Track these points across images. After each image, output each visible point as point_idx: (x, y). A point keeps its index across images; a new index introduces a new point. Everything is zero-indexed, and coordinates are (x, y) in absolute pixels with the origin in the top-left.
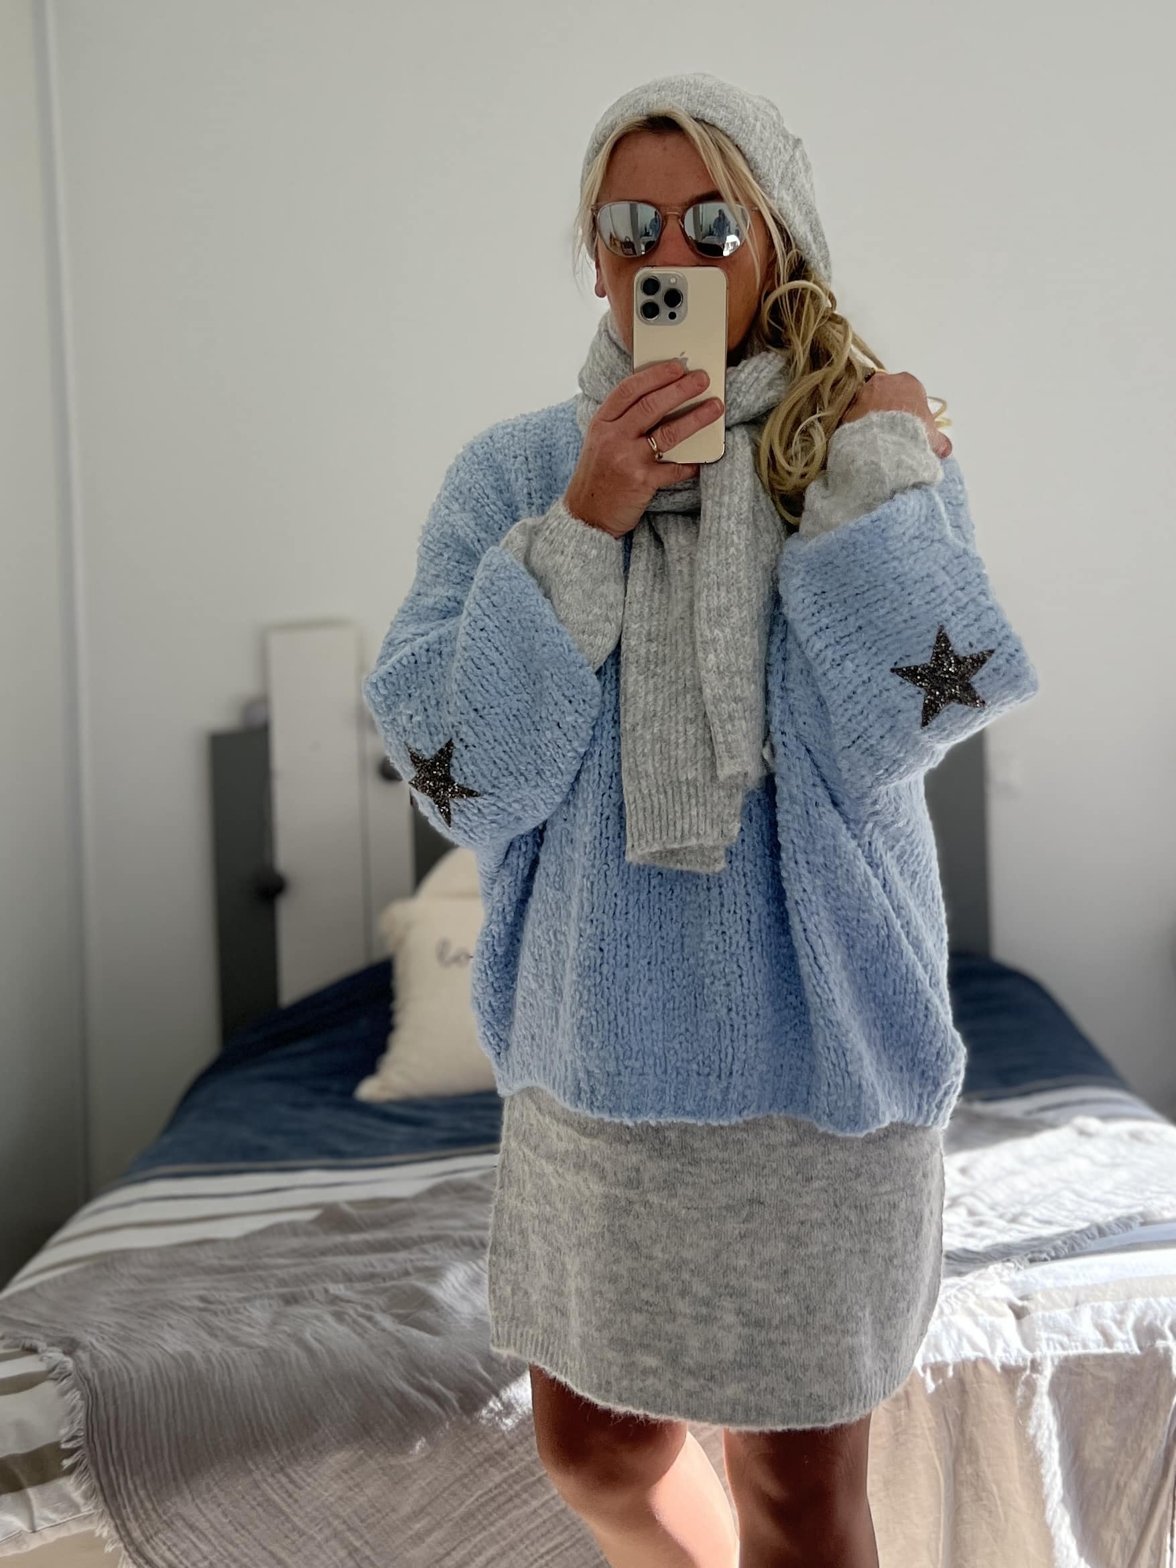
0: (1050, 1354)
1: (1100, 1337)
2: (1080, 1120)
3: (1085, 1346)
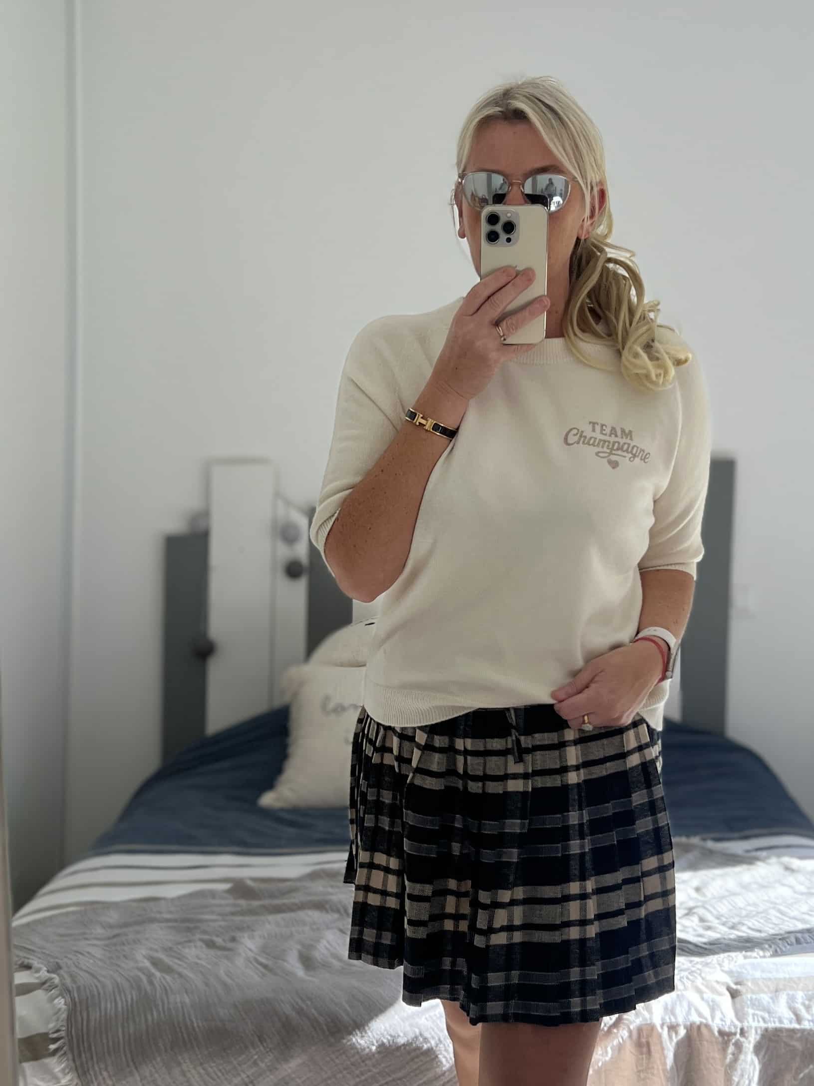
0: (755, 1025)
1: (792, 1016)
2: (786, 860)
3: (781, 1021)
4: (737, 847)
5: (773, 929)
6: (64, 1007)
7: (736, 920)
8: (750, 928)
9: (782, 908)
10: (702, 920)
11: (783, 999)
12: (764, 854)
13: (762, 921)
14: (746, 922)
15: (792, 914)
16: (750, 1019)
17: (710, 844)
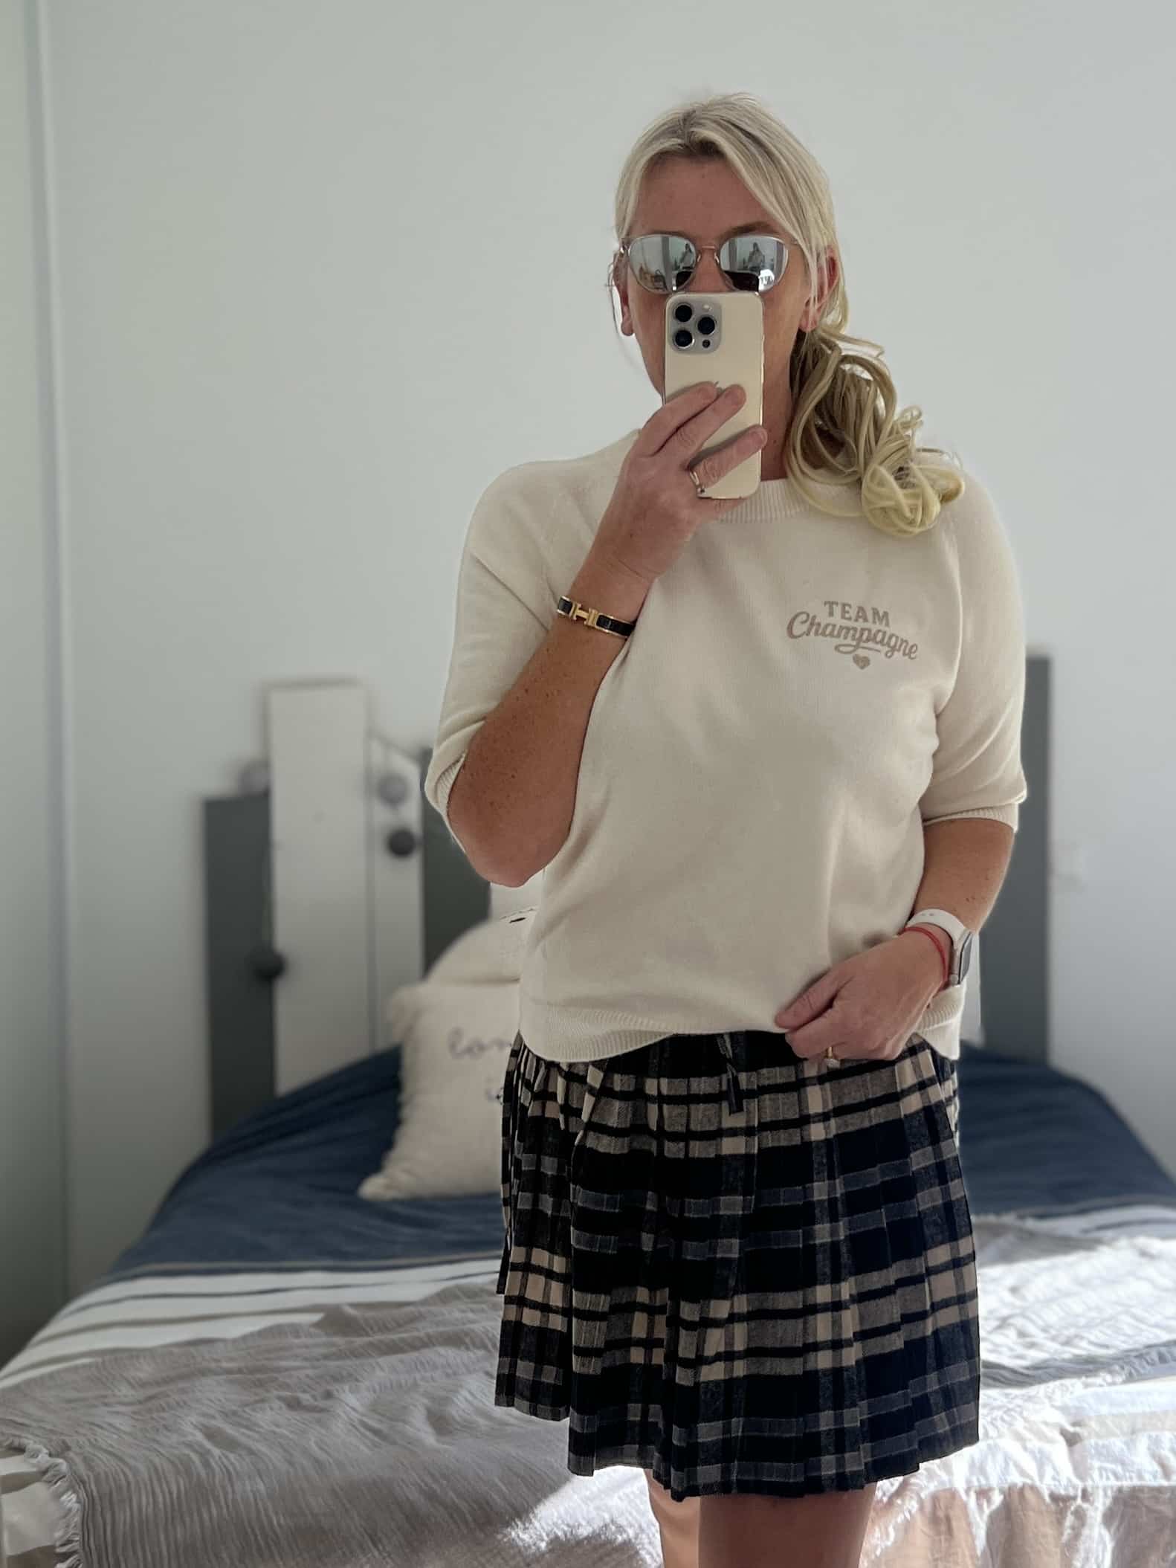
0: (1104, 1485)
1: (1156, 1467)
2: (1142, 1241)
3: (1140, 1477)
4: (1070, 1225)
5: (1124, 1342)
6: (77, 1506)
7: (1072, 1331)
8: (1091, 1343)
9: (1138, 1311)
10: (1022, 1334)
11: (1143, 1443)
12: (1108, 1234)
13: (1109, 1332)
14: (1086, 1335)
15: (1153, 1320)
16: (1096, 1475)
17: (1031, 1224)
